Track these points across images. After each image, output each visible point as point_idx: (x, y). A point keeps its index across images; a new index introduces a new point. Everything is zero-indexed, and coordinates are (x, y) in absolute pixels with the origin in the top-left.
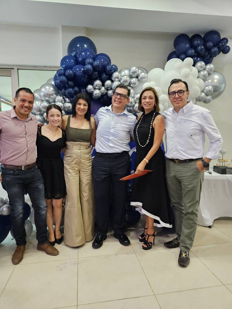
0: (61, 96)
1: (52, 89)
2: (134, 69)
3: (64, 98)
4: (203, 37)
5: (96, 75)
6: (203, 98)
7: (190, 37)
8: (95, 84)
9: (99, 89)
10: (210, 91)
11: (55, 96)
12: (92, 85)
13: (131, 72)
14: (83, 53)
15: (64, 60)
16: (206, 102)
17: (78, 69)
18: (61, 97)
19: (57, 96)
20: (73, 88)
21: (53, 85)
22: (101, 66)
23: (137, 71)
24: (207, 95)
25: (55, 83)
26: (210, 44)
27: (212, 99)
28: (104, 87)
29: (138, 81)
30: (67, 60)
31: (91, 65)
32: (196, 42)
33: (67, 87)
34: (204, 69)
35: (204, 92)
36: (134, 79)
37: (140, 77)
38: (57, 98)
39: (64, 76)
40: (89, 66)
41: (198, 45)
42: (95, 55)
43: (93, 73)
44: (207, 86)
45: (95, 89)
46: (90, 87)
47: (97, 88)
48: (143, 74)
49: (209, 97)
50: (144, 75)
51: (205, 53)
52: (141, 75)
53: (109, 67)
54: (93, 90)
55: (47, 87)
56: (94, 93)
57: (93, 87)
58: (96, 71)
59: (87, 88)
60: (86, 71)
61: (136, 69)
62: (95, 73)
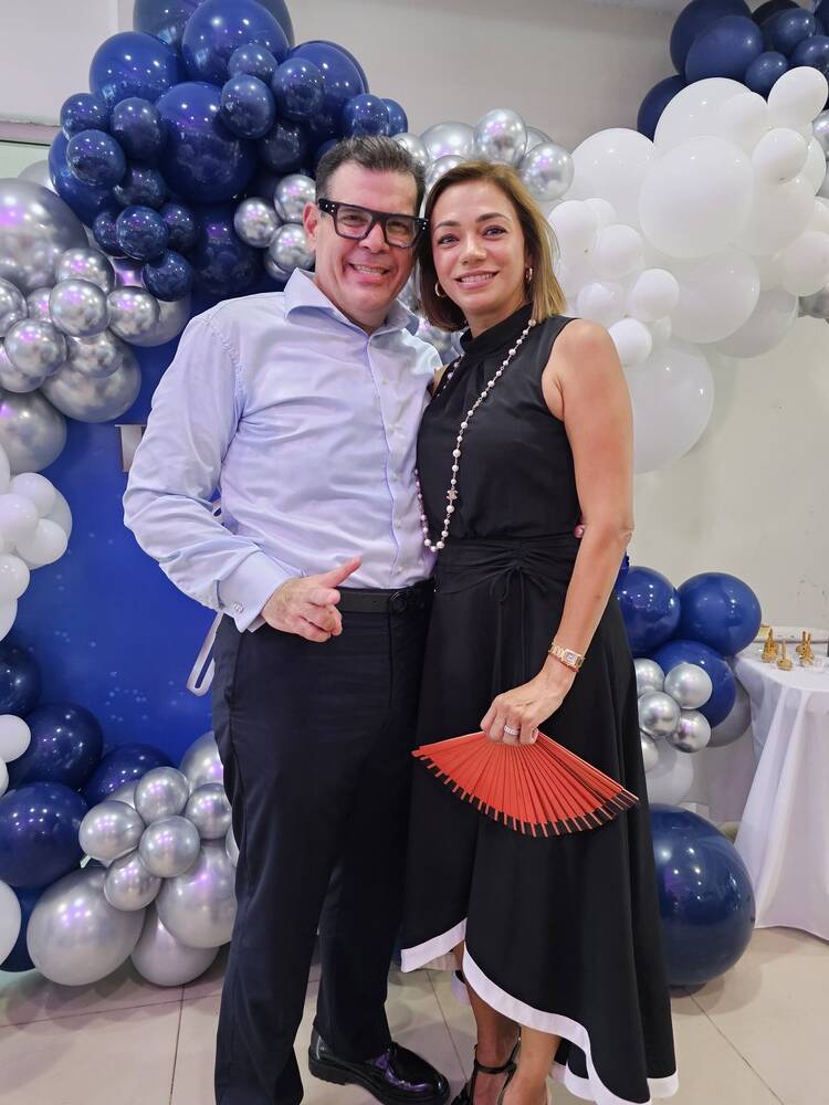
0: (88, 255)
1: (38, 210)
2: (500, 120)
3: (106, 266)
5: (286, 145)
7: (752, 12)
8: (284, 199)
11: (56, 251)
12: (270, 203)
13: (486, 139)
14: (217, 22)
15: (109, 57)
17: (184, 106)
18: (92, 260)
19: (68, 254)
20: (159, 208)
21: (46, 190)
22: (318, 91)
23: (517, 133)
25: (58, 185)
30: (128, 58)
32: (794, 24)
33: (125, 199)
37: (529, 170)
38: (67, 263)
41: (804, 37)
42: (288, 46)
43: (271, 133)
45: (282, 223)
46: (253, 214)
47: (292, 217)
48: (548, 152)
50: (556, 158)
52: (537, 159)
53: (364, 106)
54: (272, 229)
55: (10, 200)
56: (275, 244)
57: (272, 212)
58: (290, 126)
59: (237, 218)
60: (232, 118)
61: (510, 123)
62: (281, 134)
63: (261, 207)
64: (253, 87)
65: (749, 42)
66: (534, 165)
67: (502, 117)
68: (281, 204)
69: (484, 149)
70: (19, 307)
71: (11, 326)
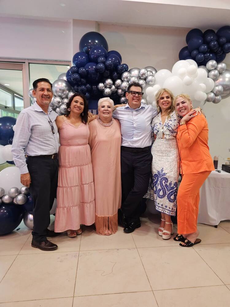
1: (64, 84)
4: (216, 32)
5: (107, 73)
6: (212, 98)
7: (203, 33)
8: (106, 83)
9: (110, 88)
10: (219, 91)
11: (67, 92)
12: (104, 84)
13: (140, 73)
14: (95, 51)
15: (76, 57)
16: (214, 101)
17: (90, 67)
19: (70, 93)
20: (85, 85)
21: (65, 81)
22: (113, 65)
23: (146, 72)
24: (216, 95)
25: (67, 79)
26: (223, 40)
27: (222, 99)
28: (115, 85)
30: (79, 57)
31: (103, 64)
32: (209, 38)
33: (80, 84)
34: (216, 69)
35: (213, 93)
38: (70, 94)
39: (77, 74)
40: (101, 65)
41: (212, 41)
42: (107, 52)
43: (105, 71)
44: (217, 86)
45: (106, 87)
46: (101, 85)
47: (108, 86)
49: (218, 97)
50: (152, 78)
51: (218, 50)
52: (149, 78)
53: (120, 67)
54: (104, 88)
55: (60, 83)
56: (104, 91)
58: (108, 70)
59: (98, 86)
61: (144, 71)
62: (106, 71)
64: (102, 65)
65: (200, 41)
69: (140, 75)
70: (62, 102)
71: (61, 105)
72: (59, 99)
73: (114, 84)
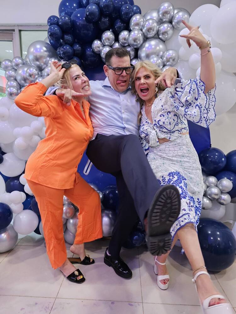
0: (55, 59)
1: (45, 49)
5: (104, 22)
8: (104, 38)
9: (111, 46)
11: (48, 59)
12: (101, 41)
13: (161, 12)
17: (79, 15)
19: (50, 59)
20: (72, 45)
21: (47, 44)
22: (112, 6)
23: (171, 10)
29: (171, 28)
33: (63, 43)
36: (166, 25)
37: (174, 21)
38: (50, 62)
39: (56, 26)
43: (100, 19)
45: (104, 46)
46: (96, 44)
47: (106, 44)
48: (181, 14)
50: (183, 16)
52: (177, 16)
54: (101, 48)
55: (38, 46)
56: (101, 52)
57: (101, 43)
58: (105, 17)
60: (89, 17)
61: (169, 7)
62: (103, 20)
63: (99, 42)
64: (94, 7)
66: (176, 18)
67: (166, 5)
68: (103, 40)
69: (160, 16)
72: (34, 70)
73: (117, 40)
